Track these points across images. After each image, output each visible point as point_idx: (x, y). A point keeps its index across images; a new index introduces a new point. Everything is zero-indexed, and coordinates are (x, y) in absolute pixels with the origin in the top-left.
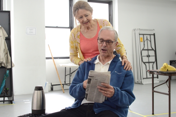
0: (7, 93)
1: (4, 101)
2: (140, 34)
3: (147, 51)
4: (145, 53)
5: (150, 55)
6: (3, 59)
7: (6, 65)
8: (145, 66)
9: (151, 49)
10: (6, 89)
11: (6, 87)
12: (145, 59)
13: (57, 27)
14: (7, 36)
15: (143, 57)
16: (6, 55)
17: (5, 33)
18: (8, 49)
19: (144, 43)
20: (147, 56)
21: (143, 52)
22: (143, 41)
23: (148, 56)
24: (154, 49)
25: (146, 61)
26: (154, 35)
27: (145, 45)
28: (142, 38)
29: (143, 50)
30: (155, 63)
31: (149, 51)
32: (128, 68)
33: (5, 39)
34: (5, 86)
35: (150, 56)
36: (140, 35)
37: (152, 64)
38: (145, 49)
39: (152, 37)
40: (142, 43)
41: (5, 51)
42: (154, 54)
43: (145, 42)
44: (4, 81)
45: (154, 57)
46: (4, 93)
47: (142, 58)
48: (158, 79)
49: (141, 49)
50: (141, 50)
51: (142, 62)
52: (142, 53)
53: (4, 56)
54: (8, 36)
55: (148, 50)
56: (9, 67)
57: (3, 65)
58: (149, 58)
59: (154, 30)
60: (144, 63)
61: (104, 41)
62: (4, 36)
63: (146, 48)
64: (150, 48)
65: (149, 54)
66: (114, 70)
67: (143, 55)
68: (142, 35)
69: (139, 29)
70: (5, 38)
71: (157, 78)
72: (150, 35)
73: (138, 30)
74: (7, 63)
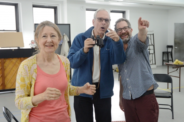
9: (151, 44)
24: (153, 44)
26: (153, 34)
30: (154, 54)
31: (150, 46)
35: (150, 49)
37: (152, 55)
39: (152, 36)
42: (153, 48)
45: (153, 50)
48: (156, 65)
59: (153, 31)
71: (154, 65)
72: (151, 35)
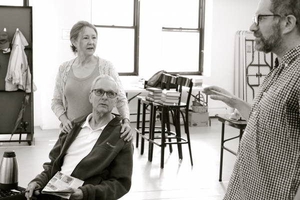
0: (25, 129)
1: (20, 141)
2: (247, 39)
3: (257, 68)
4: (253, 71)
5: (262, 74)
6: (19, 79)
7: (25, 88)
8: (252, 91)
9: (265, 64)
10: (24, 123)
11: (24, 121)
12: (253, 80)
13: (113, 27)
14: (27, 44)
15: (249, 77)
16: (25, 73)
17: (24, 40)
18: (28, 64)
19: (253, 55)
20: (257, 75)
21: (250, 68)
22: (252, 51)
23: (259, 75)
24: (270, 65)
25: (254, 84)
27: (254, 58)
28: (249, 47)
29: (251, 65)
31: (261, 68)
32: (128, 137)
33: (25, 50)
34: (22, 119)
35: (261, 76)
36: (247, 42)
38: (253, 63)
40: (250, 55)
41: (23, 66)
43: (254, 53)
44: (22, 111)
46: (21, 129)
47: (247, 79)
49: (248, 64)
50: (247, 66)
51: (247, 85)
52: (249, 70)
53: (21, 74)
54: (29, 44)
55: (259, 65)
56: (29, 91)
57: (21, 88)
58: (260, 78)
60: (251, 86)
61: (105, 92)
62: (23, 44)
63: (256, 62)
64: (262, 62)
65: (260, 72)
66: (106, 141)
67: (249, 74)
68: (251, 42)
69: (246, 31)
70: (24, 48)
73: (244, 33)
74: (26, 85)
